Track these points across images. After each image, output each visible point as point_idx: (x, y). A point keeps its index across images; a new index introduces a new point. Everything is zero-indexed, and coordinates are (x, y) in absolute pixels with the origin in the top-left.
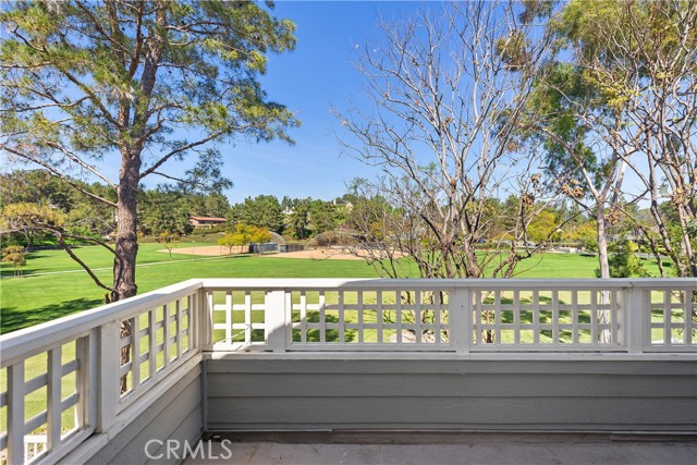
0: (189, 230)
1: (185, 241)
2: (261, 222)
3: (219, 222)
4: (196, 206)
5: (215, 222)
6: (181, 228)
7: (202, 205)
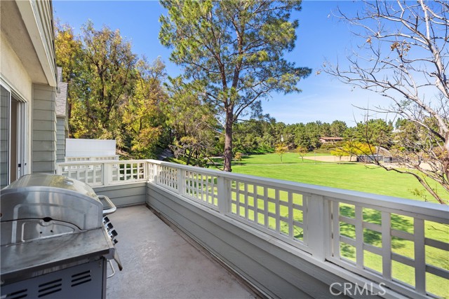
0: (319, 145)
1: (317, 152)
2: (371, 140)
3: (340, 140)
4: (324, 131)
5: (336, 140)
6: (314, 144)
7: (328, 129)
